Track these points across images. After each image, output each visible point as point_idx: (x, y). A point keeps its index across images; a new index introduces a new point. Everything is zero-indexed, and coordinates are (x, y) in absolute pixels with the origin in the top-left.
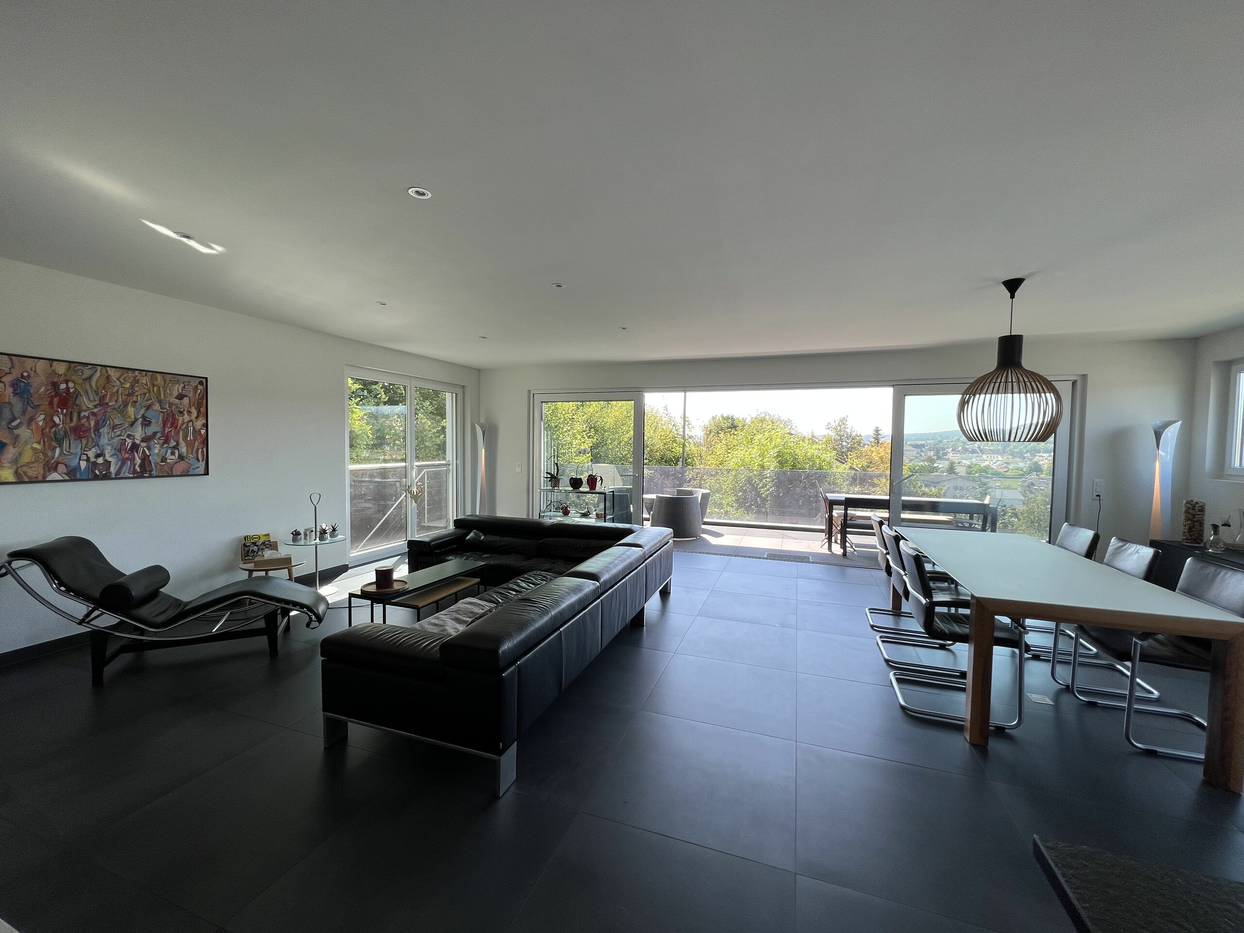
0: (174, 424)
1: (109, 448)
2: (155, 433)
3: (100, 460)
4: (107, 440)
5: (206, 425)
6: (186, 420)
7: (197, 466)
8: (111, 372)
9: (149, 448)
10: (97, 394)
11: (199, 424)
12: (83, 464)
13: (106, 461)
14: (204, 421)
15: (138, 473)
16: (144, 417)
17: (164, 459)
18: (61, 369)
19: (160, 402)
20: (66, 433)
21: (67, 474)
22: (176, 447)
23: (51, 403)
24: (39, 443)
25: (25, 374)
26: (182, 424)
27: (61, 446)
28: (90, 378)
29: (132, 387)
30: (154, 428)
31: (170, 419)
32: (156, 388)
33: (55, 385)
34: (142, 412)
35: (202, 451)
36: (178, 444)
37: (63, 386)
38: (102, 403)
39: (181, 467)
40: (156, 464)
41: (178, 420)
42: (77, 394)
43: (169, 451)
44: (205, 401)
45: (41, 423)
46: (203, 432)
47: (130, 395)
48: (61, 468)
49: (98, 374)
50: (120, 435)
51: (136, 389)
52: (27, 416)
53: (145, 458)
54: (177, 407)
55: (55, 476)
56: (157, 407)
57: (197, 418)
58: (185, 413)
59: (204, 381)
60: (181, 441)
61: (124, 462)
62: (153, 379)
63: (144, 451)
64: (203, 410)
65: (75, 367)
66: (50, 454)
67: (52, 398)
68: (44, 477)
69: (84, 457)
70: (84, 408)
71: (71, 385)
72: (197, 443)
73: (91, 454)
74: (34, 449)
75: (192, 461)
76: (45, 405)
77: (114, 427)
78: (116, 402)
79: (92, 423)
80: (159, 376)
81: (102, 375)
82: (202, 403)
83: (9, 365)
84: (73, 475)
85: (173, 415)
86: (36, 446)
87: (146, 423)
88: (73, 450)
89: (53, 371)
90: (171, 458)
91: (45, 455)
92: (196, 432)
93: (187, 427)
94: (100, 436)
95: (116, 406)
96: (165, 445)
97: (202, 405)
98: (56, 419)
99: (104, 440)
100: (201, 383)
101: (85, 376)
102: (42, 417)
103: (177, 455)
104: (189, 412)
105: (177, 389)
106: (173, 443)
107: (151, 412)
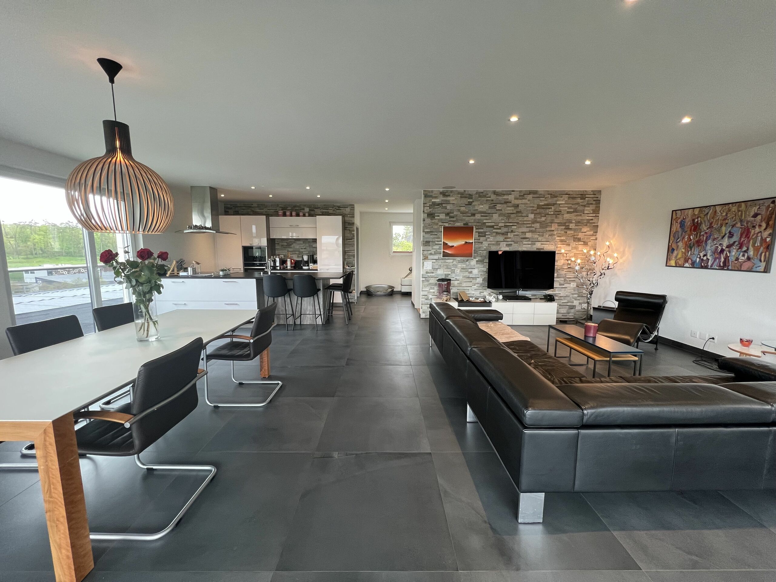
0: (748, 236)
2: (735, 242)
3: (705, 258)
4: (710, 247)
5: (772, 234)
6: (756, 232)
8: (717, 208)
9: (730, 252)
10: (709, 222)
11: (766, 234)
12: (698, 259)
13: (708, 259)
14: (771, 231)
15: (722, 267)
16: (730, 232)
18: (697, 212)
19: (741, 221)
20: (694, 244)
21: (691, 264)
22: (746, 251)
23: (691, 230)
24: (684, 249)
25: (685, 217)
26: (753, 235)
27: (691, 250)
28: (707, 214)
31: (746, 233)
32: (740, 213)
33: (693, 220)
35: (765, 255)
37: (696, 220)
38: (711, 227)
39: (746, 265)
41: (750, 232)
42: (701, 223)
45: (686, 240)
46: (768, 239)
47: (725, 219)
48: (690, 261)
49: (711, 211)
51: (728, 215)
52: (683, 236)
54: (752, 223)
55: (686, 265)
56: (739, 225)
57: (765, 229)
58: (757, 226)
60: (751, 247)
61: (715, 259)
62: (739, 207)
63: (726, 253)
64: (771, 222)
65: (703, 209)
67: (692, 227)
68: (684, 265)
69: (699, 256)
70: (703, 230)
71: (699, 219)
72: (762, 248)
74: (682, 252)
77: (714, 239)
78: (717, 225)
79: (705, 238)
80: (743, 204)
81: (713, 211)
82: (771, 217)
84: (693, 265)
85: (748, 229)
87: (731, 236)
90: (742, 259)
91: (685, 254)
92: (763, 240)
93: (757, 236)
94: (706, 246)
95: (717, 228)
97: (771, 219)
98: (691, 237)
99: (708, 247)
100: (773, 202)
101: (706, 213)
104: (760, 226)
105: (754, 210)
107: (734, 229)
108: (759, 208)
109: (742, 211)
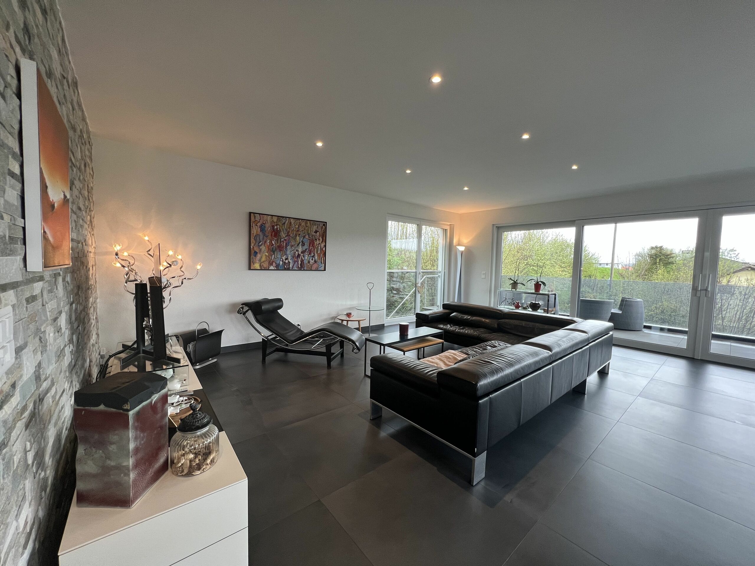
0: (313, 246)
1: (290, 256)
2: (306, 249)
3: (287, 261)
4: (289, 252)
5: (325, 246)
6: (318, 243)
7: (321, 266)
8: (292, 220)
9: (304, 257)
10: (287, 231)
11: (323, 245)
12: (281, 263)
13: (289, 262)
14: (325, 244)
15: (299, 268)
16: (302, 242)
17: (309, 262)
18: (275, 219)
19: (308, 234)
20: (276, 248)
21: (276, 267)
22: (313, 256)
23: (272, 235)
24: (267, 252)
25: (264, 222)
26: (316, 245)
27: (274, 254)
28: (284, 223)
29: (299, 227)
30: (306, 247)
31: (312, 243)
32: (307, 228)
33: (273, 227)
34: (302, 239)
35: (324, 258)
36: (314, 255)
37: (276, 227)
38: (288, 235)
39: (315, 266)
40: (306, 264)
41: (315, 243)
42: (280, 231)
43: (311, 258)
44: (325, 234)
45: (268, 244)
46: (324, 249)
47: (298, 231)
48: (274, 264)
49: (287, 222)
50: (294, 250)
51: (300, 228)
52: (264, 240)
53: (302, 261)
54: (315, 237)
55: (272, 268)
56: (307, 237)
57: (322, 242)
58: (318, 239)
59: (325, 223)
60: (316, 253)
61: (295, 262)
62: (306, 223)
63: (302, 257)
64: (324, 238)
65: (280, 218)
66: (270, 258)
67: (272, 232)
68: (269, 268)
69: (282, 260)
70: (282, 237)
71: (278, 226)
72: (321, 255)
73: (284, 258)
74: (266, 255)
75: (320, 263)
76: (270, 237)
77: (292, 246)
78: (293, 234)
79: (285, 244)
80: (308, 222)
81: (288, 222)
82: (324, 235)
83: (259, 219)
84: (278, 268)
85: (313, 241)
86: (267, 254)
87: (303, 245)
88: (278, 256)
89: (273, 220)
90: (312, 262)
91: (269, 258)
92: (321, 249)
93: (318, 246)
94: (287, 250)
95: (293, 237)
96: (310, 255)
97: (324, 236)
98: (273, 242)
99: (288, 252)
100: (324, 225)
101: (282, 223)
102: (269, 241)
103: (314, 260)
104: (319, 239)
105: (315, 228)
106: (312, 255)
107: (305, 239)
108: (317, 227)
109: (308, 227)
